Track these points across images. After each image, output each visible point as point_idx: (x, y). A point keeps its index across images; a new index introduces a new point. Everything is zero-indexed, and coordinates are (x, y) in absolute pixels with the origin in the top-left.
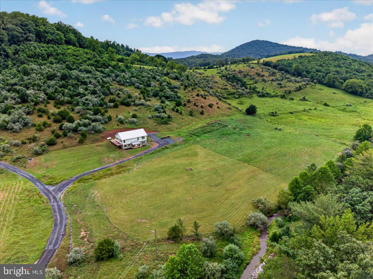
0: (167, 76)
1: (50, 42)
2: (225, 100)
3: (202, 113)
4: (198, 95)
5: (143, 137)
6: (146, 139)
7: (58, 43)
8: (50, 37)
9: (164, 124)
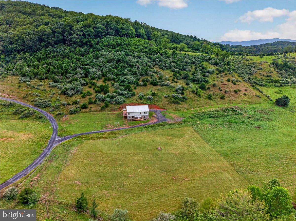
0: (208, 61)
1: (124, 35)
2: (258, 87)
3: (222, 98)
4: (228, 80)
5: (145, 113)
6: (147, 114)
7: (129, 36)
8: (124, 32)
9: (175, 104)
